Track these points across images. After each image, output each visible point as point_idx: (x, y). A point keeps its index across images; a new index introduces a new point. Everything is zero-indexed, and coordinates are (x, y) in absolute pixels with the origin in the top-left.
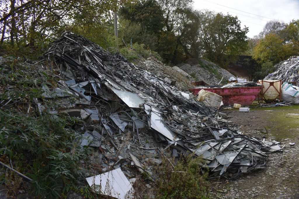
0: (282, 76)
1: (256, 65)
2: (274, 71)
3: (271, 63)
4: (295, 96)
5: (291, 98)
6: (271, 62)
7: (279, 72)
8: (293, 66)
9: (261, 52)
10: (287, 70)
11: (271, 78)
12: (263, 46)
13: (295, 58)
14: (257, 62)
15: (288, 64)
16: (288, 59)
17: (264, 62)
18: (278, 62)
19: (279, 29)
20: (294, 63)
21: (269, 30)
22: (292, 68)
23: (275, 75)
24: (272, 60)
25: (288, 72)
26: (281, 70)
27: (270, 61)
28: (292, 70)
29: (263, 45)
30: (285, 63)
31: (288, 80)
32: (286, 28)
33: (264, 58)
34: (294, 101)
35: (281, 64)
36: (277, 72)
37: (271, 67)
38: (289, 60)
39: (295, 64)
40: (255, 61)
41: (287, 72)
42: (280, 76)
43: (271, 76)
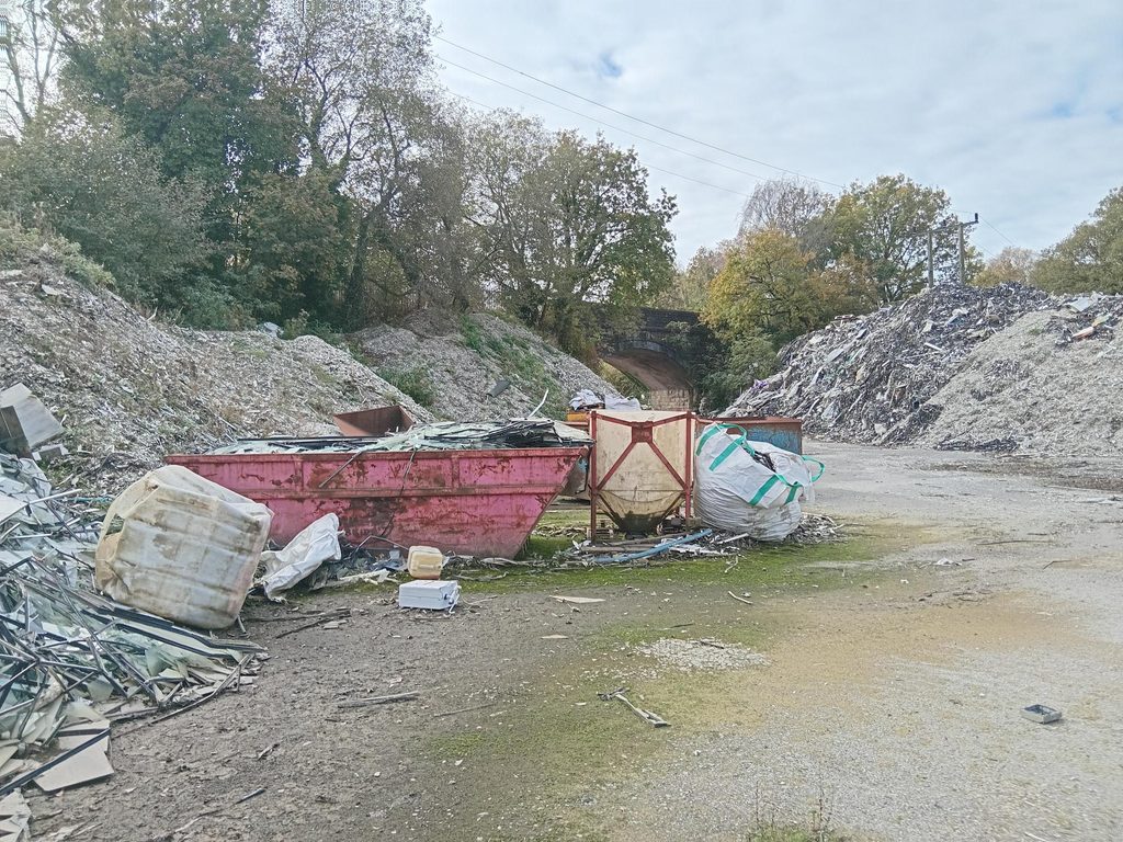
0: (799, 391)
1: (711, 348)
2: (775, 371)
3: (765, 342)
4: (762, 502)
5: (744, 512)
6: (765, 336)
7: (791, 373)
8: (839, 351)
9: (733, 297)
10: (818, 367)
11: (759, 396)
12: (737, 275)
13: (851, 320)
14: (717, 335)
15: (823, 342)
16: (828, 327)
17: (740, 334)
18: (792, 336)
19: (800, 214)
20: (844, 339)
21: (765, 217)
22: (835, 359)
23: (776, 386)
24: (771, 329)
25: (821, 376)
26: (797, 367)
27: (760, 335)
28: (838, 366)
29: (739, 271)
30: (814, 340)
31: (818, 404)
32: (827, 212)
33: (741, 321)
34: (762, 526)
35: (801, 345)
36: (785, 374)
37: (763, 355)
38: (829, 331)
39: (847, 346)
40: (710, 331)
41: (817, 375)
42: (794, 389)
43: (761, 388)
